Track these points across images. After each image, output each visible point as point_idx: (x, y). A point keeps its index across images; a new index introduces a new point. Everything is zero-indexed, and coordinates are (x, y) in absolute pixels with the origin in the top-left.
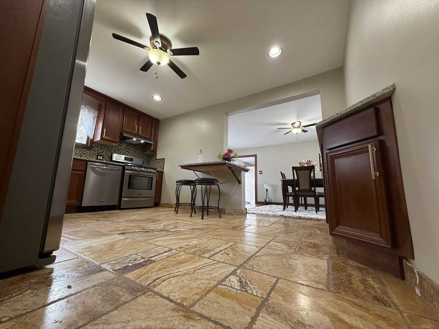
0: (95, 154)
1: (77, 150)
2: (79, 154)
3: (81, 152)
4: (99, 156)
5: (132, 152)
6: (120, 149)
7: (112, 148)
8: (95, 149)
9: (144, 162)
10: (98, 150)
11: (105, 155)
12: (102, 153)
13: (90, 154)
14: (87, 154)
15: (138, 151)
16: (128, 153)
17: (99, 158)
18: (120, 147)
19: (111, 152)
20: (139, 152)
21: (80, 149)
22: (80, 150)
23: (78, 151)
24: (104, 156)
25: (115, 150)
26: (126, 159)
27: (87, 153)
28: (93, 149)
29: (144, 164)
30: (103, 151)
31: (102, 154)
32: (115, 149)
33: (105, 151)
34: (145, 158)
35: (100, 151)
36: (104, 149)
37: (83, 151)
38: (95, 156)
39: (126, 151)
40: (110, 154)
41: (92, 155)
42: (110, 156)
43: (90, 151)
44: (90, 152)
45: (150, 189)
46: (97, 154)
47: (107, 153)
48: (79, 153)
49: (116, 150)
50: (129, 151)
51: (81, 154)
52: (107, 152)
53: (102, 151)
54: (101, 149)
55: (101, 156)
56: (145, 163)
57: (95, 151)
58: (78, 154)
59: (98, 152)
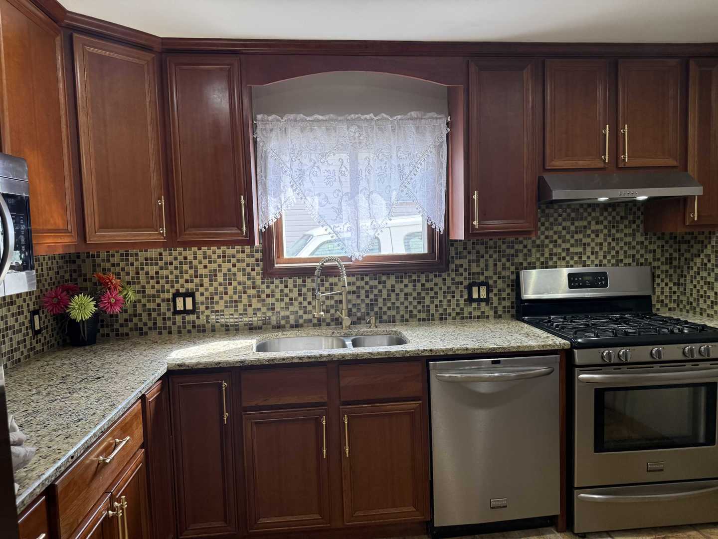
0: (461, 283)
1: (406, 281)
2: (415, 294)
3: (419, 285)
4: (475, 289)
5: (600, 240)
6: (547, 242)
7: (516, 247)
8: (457, 266)
9: (658, 272)
10: (470, 266)
11: (495, 278)
12: (482, 274)
13: (445, 288)
14: (436, 289)
15: (626, 227)
16: (580, 249)
17: (475, 296)
18: (547, 233)
19: (516, 260)
20: (627, 231)
21: (414, 277)
22: (414, 281)
23: (411, 285)
24: (491, 282)
25: (530, 251)
26: (574, 281)
27: (436, 284)
28: (453, 266)
29: (658, 281)
30: (487, 265)
31: (482, 278)
32: (529, 247)
33: (491, 263)
34: (658, 255)
35: (475, 269)
36: (487, 256)
37: (423, 280)
38: (461, 292)
39: (572, 241)
40: (513, 268)
41: (453, 288)
42: (514, 277)
43: (444, 275)
44: (444, 280)
45: (702, 440)
46: (466, 283)
47: (499, 269)
48: (415, 290)
49: (534, 250)
50: (584, 241)
51: (419, 294)
52: (499, 264)
53: (482, 264)
54: (478, 261)
55: (479, 285)
56: (663, 276)
57: (461, 270)
58: (411, 294)
59: (469, 274)
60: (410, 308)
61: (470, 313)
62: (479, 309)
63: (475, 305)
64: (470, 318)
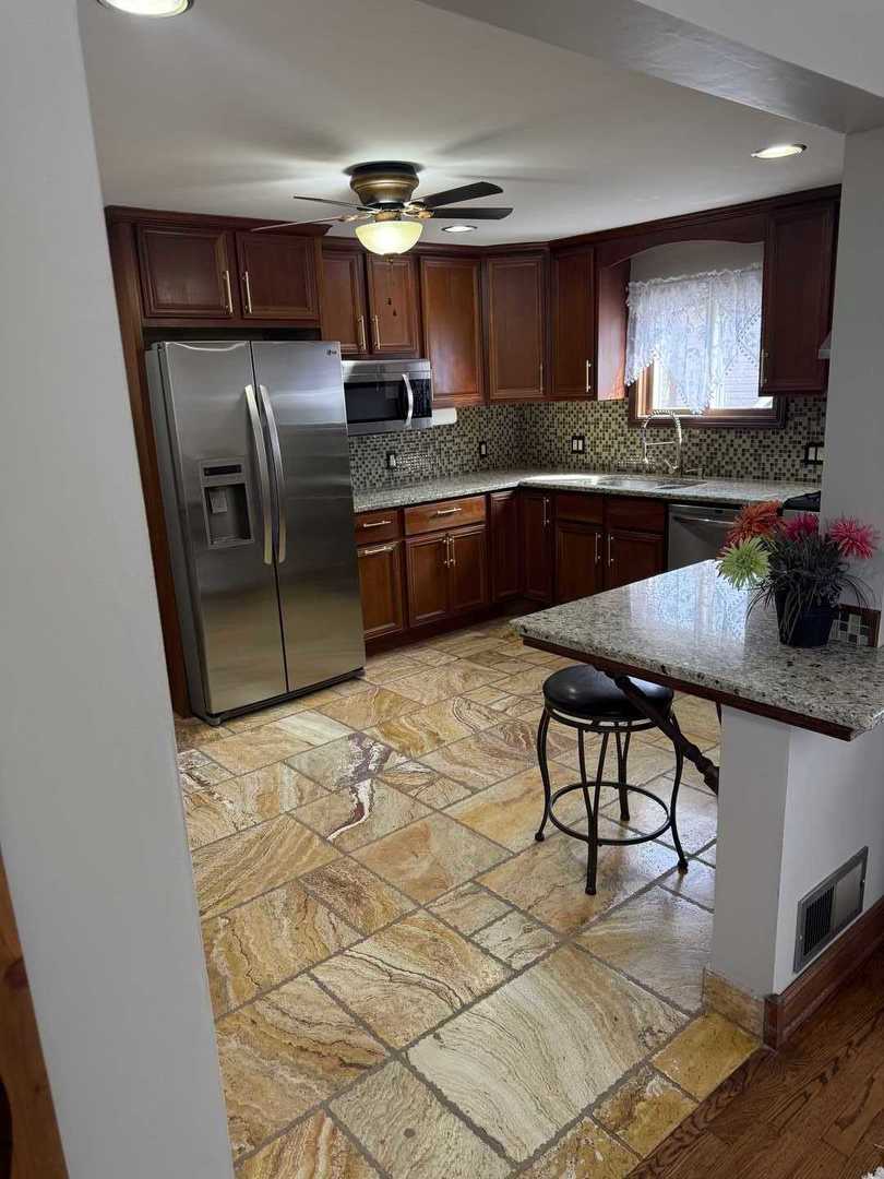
0: (800, 442)
1: (744, 437)
2: (752, 451)
3: (756, 441)
4: (812, 450)
8: (796, 424)
10: (809, 424)
12: (821, 434)
13: (782, 447)
14: (773, 447)
17: (811, 457)
21: (753, 433)
22: (752, 437)
23: (749, 441)
27: (773, 442)
28: (791, 424)
31: (820, 439)
35: (813, 428)
37: (761, 438)
38: (798, 452)
41: (790, 447)
43: (782, 433)
44: (782, 437)
46: (804, 442)
48: (752, 446)
51: (756, 451)
54: (817, 419)
55: (818, 446)
57: (800, 428)
58: (748, 450)
59: (808, 433)
60: (747, 464)
61: (805, 475)
62: (815, 472)
63: (811, 467)
64: (805, 480)
